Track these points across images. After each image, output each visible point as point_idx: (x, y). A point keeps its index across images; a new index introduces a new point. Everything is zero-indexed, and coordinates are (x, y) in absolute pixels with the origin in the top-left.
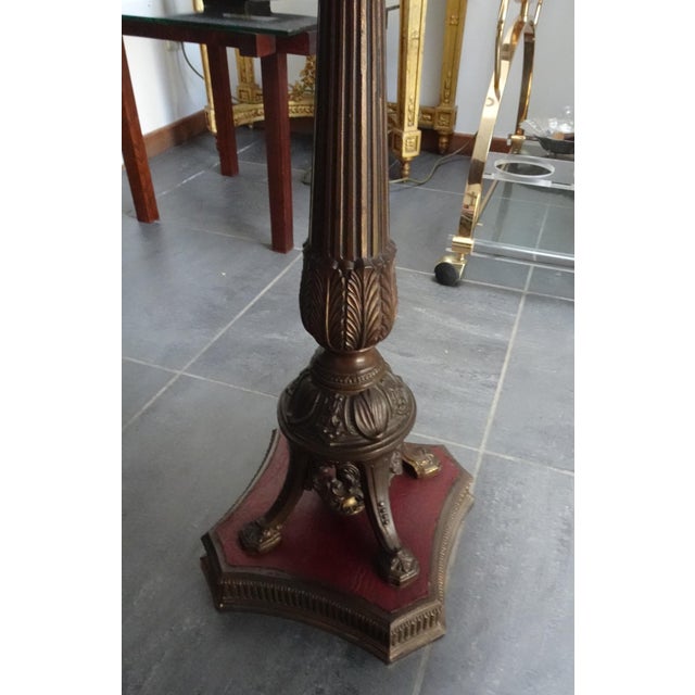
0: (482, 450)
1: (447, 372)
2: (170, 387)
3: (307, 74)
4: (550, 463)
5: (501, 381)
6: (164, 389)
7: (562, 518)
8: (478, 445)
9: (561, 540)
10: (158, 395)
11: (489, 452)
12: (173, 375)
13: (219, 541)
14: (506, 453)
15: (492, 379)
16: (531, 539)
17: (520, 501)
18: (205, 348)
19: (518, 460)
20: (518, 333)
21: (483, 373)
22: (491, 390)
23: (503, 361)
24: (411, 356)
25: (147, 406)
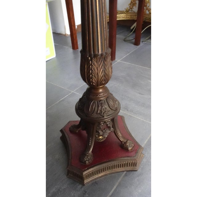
2: (69, 95)
3: (131, 5)
10: (65, 97)
12: (70, 92)
18: (81, 86)
25: (62, 99)
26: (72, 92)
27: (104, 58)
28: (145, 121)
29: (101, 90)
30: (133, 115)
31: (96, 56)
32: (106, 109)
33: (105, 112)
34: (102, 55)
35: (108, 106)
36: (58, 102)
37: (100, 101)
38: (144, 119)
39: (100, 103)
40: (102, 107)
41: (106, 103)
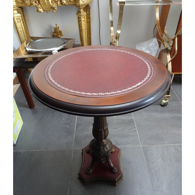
0: (141, 146)
1: (126, 130)
4: (154, 144)
5: (136, 129)
6: (73, 154)
7: (161, 155)
8: (140, 145)
9: (162, 159)
11: (143, 146)
13: (82, 174)
14: (146, 145)
15: (135, 129)
16: (158, 161)
17: (153, 154)
19: (148, 146)
20: (134, 116)
21: (132, 128)
22: (136, 132)
23: (134, 124)
24: (117, 128)
28: (133, 146)
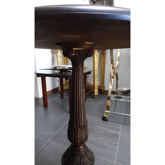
1: (106, 141)
2: (46, 145)
5: (118, 144)
8: (114, 161)
10: (43, 146)
11: (117, 163)
12: (46, 142)
14: (121, 163)
20: (121, 132)
21: (114, 142)
22: (116, 146)
23: (118, 139)
24: (98, 137)
25: (40, 149)
26: (48, 141)
27: (85, 127)
28: (106, 160)
29: (81, 147)
30: (96, 156)
31: (80, 126)
32: (86, 161)
33: (86, 163)
34: (84, 125)
35: (87, 158)
36: (38, 152)
37: (81, 155)
38: (105, 159)
39: (82, 157)
40: (84, 160)
41: (86, 156)
